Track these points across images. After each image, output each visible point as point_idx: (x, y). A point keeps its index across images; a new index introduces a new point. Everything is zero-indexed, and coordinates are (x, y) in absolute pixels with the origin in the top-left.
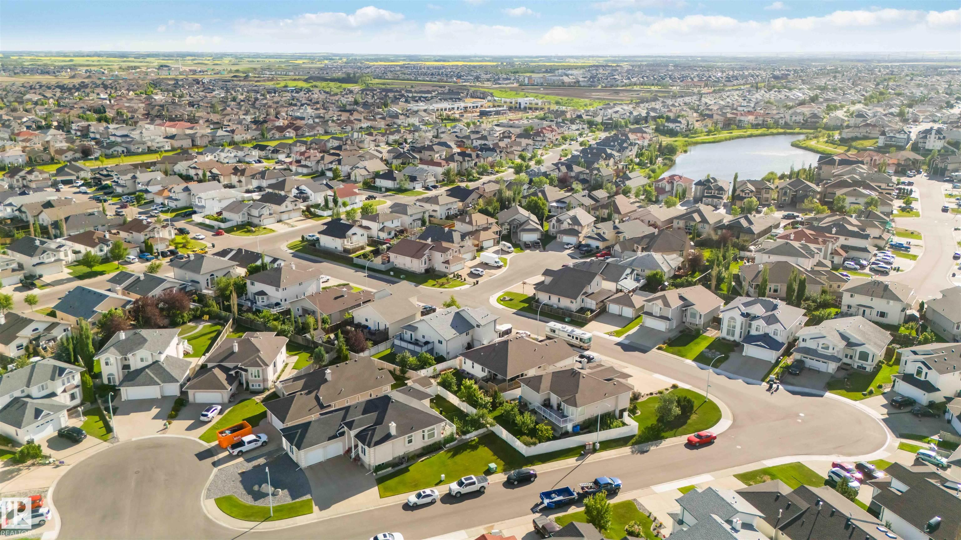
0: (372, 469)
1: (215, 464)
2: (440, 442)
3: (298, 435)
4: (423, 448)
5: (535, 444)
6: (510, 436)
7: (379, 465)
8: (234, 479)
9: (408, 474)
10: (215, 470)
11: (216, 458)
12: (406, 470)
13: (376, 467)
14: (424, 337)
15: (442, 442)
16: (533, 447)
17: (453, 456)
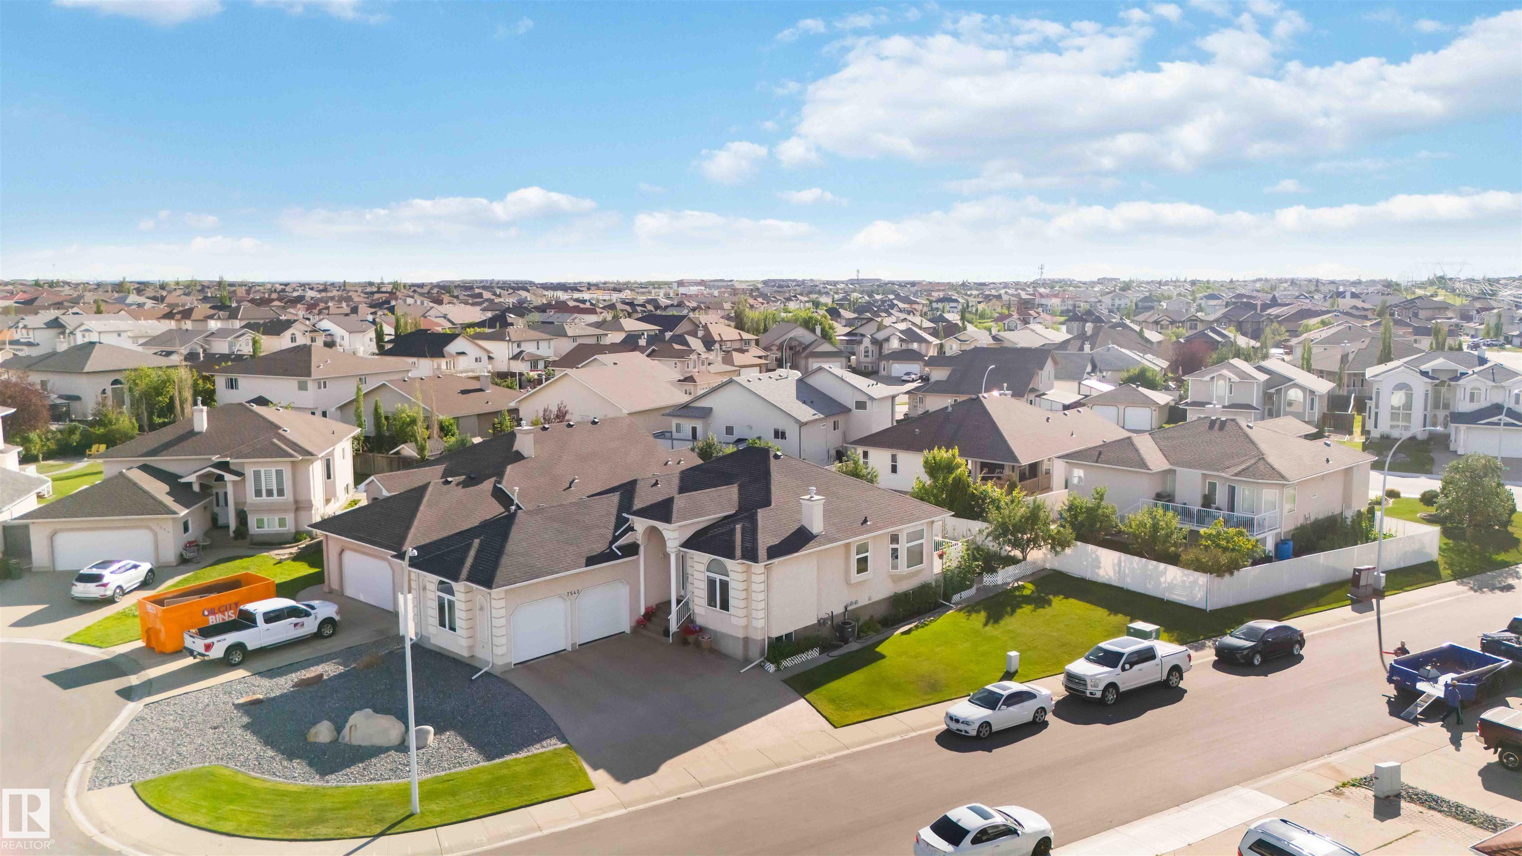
0: (754, 652)
1: (127, 694)
2: (931, 586)
3: (472, 553)
6: (1136, 563)
8: (217, 721)
10: (133, 708)
11: (134, 680)
13: (771, 641)
14: (729, 430)
15: (938, 588)
16: (1227, 577)
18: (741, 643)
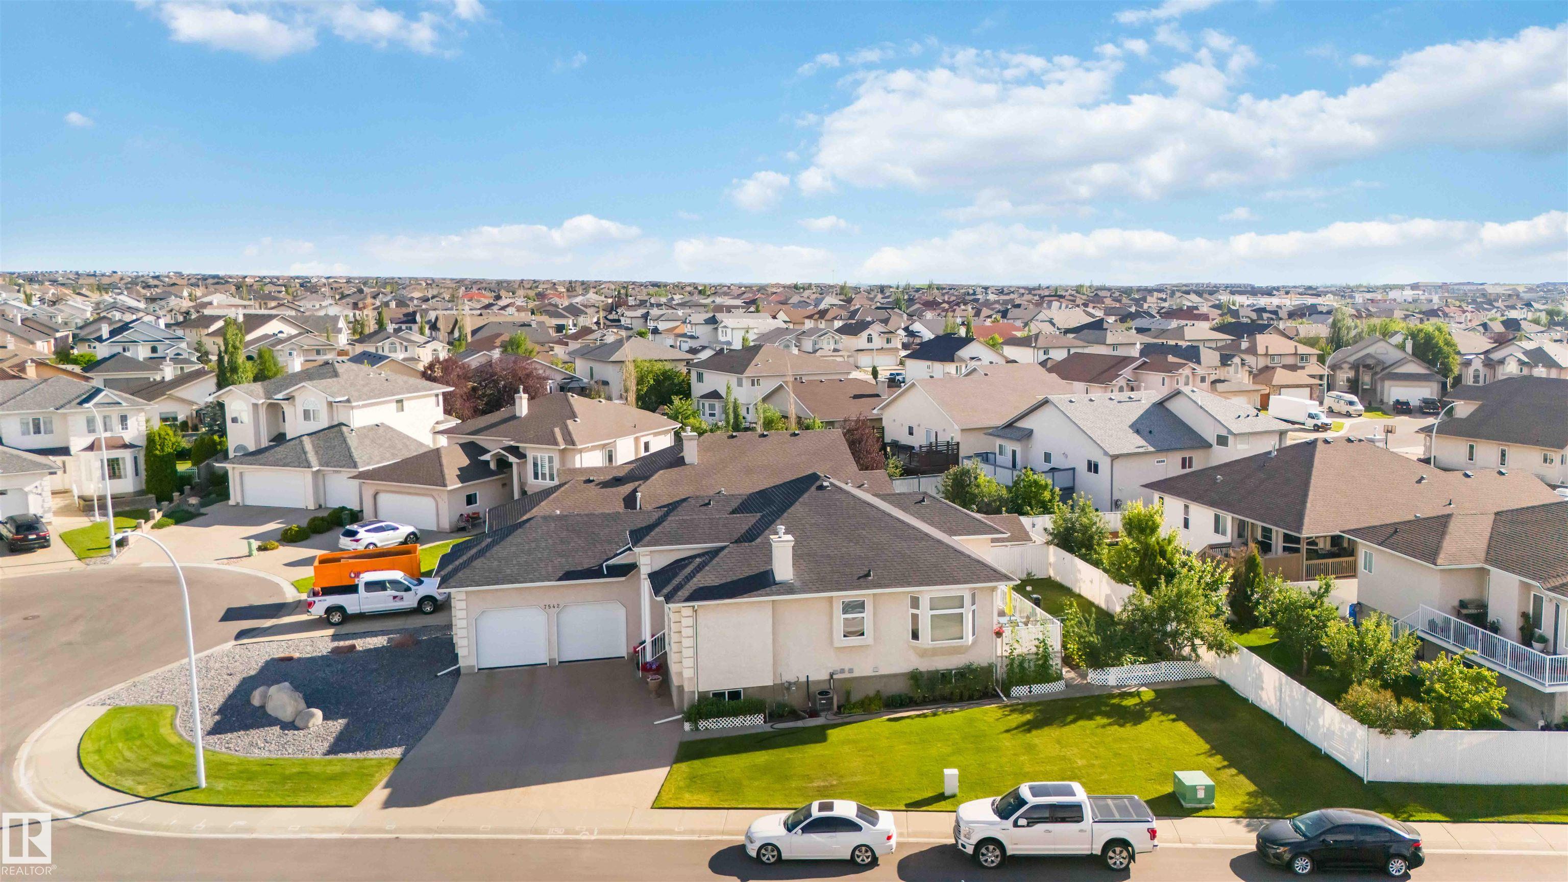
0: (686, 704)
2: (988, 670)
4: (915, 677)
5: (1413, 725)
6: (1296, 690)
7: (719, 695)
9: (814, 750)
11: (268, 623)
12: (818, 735)
13: (703, 696)
14: (1047, 457)
15: (1000, 672)
16: (1401, 738)
17: (1030, 727)
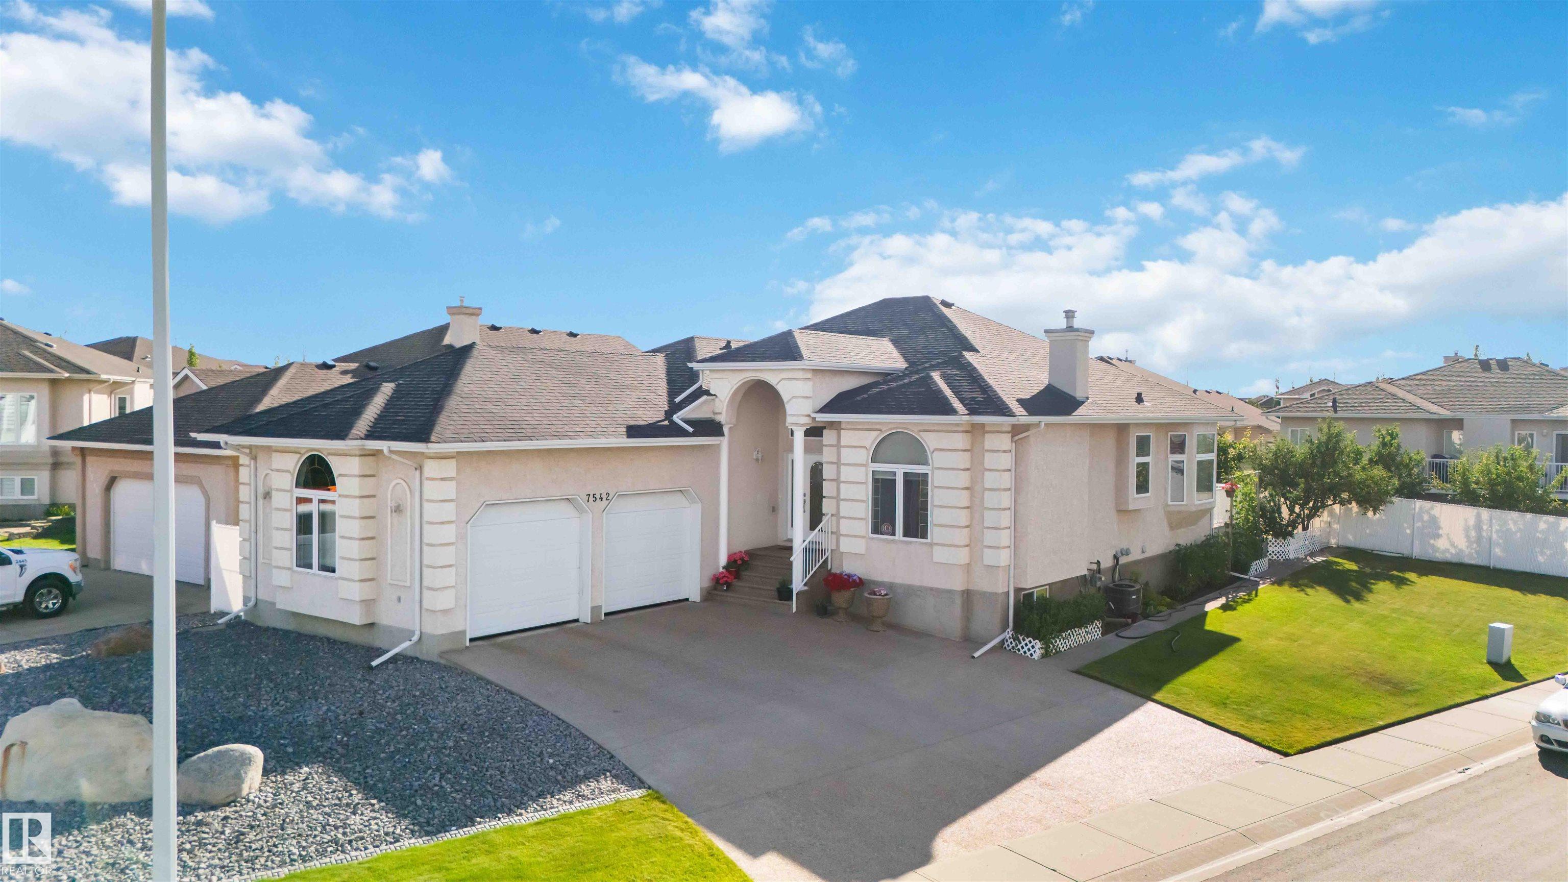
0: (987, 620)
18: (958, 601)
